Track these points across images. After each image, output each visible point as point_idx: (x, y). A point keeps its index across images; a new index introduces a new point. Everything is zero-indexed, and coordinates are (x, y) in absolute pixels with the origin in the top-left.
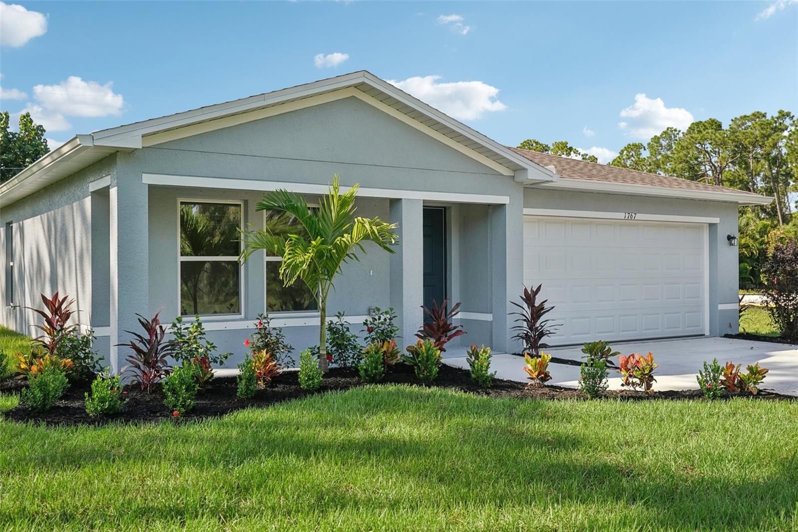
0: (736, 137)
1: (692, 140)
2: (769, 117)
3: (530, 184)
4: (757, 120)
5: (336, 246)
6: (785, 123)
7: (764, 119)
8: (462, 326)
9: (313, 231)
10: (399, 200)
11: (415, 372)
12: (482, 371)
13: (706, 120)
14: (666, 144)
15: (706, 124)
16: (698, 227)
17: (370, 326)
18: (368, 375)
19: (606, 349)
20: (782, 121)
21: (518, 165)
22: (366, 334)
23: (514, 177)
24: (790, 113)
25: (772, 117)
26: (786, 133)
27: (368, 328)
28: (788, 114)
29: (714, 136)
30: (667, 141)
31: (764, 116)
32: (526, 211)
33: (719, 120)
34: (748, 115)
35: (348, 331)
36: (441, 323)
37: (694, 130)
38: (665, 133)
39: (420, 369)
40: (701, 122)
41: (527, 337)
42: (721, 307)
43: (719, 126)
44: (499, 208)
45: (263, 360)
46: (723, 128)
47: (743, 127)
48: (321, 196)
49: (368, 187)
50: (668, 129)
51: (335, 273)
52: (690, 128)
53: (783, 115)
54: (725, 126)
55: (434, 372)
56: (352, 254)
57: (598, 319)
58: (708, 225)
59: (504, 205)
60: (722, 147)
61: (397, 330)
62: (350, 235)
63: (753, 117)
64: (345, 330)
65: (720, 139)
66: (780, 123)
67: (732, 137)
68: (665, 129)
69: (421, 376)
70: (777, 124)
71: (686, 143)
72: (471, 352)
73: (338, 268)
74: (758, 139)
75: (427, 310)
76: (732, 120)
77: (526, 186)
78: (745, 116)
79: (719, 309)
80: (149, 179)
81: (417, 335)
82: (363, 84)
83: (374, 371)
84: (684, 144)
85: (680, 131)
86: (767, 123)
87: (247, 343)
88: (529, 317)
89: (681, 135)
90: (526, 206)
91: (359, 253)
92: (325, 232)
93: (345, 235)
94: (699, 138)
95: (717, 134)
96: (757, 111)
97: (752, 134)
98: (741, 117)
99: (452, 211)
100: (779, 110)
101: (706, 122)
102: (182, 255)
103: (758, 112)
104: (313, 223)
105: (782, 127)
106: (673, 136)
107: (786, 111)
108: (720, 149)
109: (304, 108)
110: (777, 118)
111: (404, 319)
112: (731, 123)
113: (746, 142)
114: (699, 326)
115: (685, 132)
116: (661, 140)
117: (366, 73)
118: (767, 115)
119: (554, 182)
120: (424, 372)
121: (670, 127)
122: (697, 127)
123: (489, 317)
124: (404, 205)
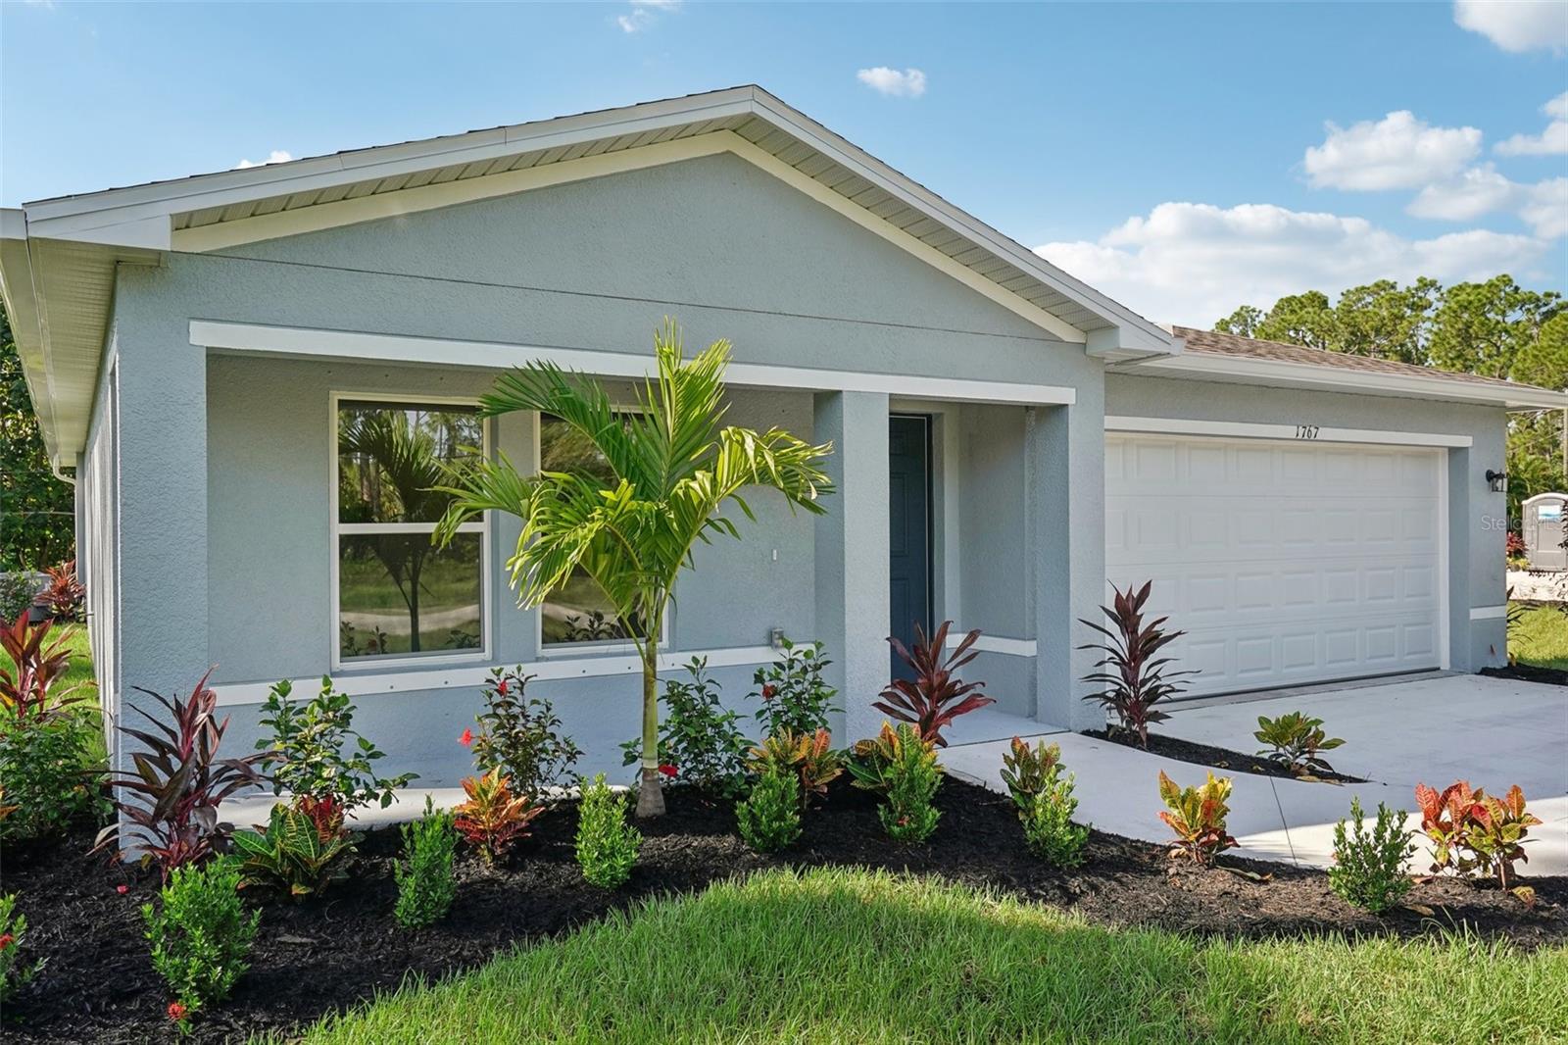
0: (1353, 318)
1: (1283, 323)
2: (1401, 288)
3: (1117, 364)
4: (1382, 293)
5: (674, 502)
6: (1428, 297)
7: (1392, 291)
8: (983, 684)
9: (624, 466)
10: (835, 395)
11: (879, 816)
12: (1055, 826)
13: (1303, 294)
14: (1238, 331)
15: (1303, 300)
16: (1426, 454)
17: (769, 684)
18: (760, 834)
19: (1311, 733)
20: (1422, 295)
21: (1099, 318)
22: (760, 703)
23: (1085, 344)
24: (1436, 282)
25: (1408, 288)
26: (1428, 313)
27: (765, 688)
28: (1433, 284)
29: (1317, 318)
30: (1241, 328)
31: (1393, 287)
32: (1111, 422)
33: (1325, 295)
34: (1367, 286)
35: (717, 703)
36: (936, 681)
37: (1283, 309)
38: (1238, 314)
39: (892, 811)
40: (1295, 297)
41: (1120, 699)
42: (1476, 614)
43: (1324, 303)
44: (1055, 412)
45: (490, 796)
46: (1329, 306)
47: (1360, 305)
48: (641, 383)
49: (765, 364)
50: (1242, 308)
51: (680, 568)
52: (1276, 306)
53: (1425, 285)
54: (1333, 304)
55: (927, 821)
56: (723, 520)
57: (1242, 643)
58: (1446, 450)
59: (1065, 406)
60: (1330, 335)
61: (833, 693)
62: (711, 475)
63: (1376, 289)
64: (708, 700)
65: (1327, 322)
66: (1420, 298)
67: (1346, 319)
68: (1238, 309)
69: (896, 829)
70: (1416, 299)
71: (1273, 329)
72: (1013, 757)
73: (686, 553)
74: (1385, 321)
75: (900, 647)
76: (1343, 294)
77: (1112, 368)
78: (1363, 288)
79: (1471, 618)
80: (206, 335)
81: (879, 705)
82: (752, 118)
83: (775, 825)
84: (1271, 331)
85: (1260, 312)
86: (1401, 298)
87: (468, 738)
88: (1125, 654)
89: (1262, 318)
90: (1112, 410)
91: (737, 518)
92: (649, 466)
93: (698, 474)
94: (1295, 321)
95: (1323, 315)
96: (1382, 279)
97: (1376, 314)
98: (1357, 290)
99: (945, 422)
100: (1418, 277)
101: (1303, 296)
102: (342, 521)
103: (1384, 281)
104: (621, 443)
105: (1424, 303)
106: (1249, 320)
107: (1429, 278)
108: (1327, 337)
109: (612, 175)
110: (1416, 289)
111: (848, 664)
112: (1341, 298)
113: (1367, 327)
114: (1430, 651)
115: (1270, 312)
116: (1231, 326)
117: (756, 90)
118: (1398, 286)
119: (1173, 356)
120: (901, 818)
121: (1246, 305)
122: (1288, 304)
123: (1028, 648)
124: (847, 406)
